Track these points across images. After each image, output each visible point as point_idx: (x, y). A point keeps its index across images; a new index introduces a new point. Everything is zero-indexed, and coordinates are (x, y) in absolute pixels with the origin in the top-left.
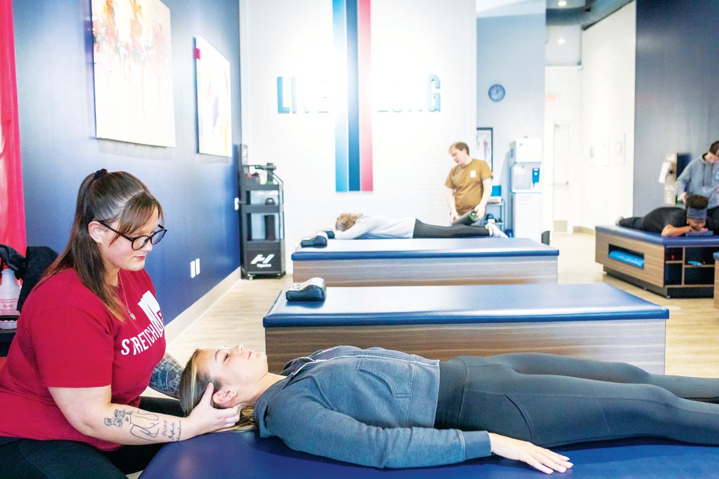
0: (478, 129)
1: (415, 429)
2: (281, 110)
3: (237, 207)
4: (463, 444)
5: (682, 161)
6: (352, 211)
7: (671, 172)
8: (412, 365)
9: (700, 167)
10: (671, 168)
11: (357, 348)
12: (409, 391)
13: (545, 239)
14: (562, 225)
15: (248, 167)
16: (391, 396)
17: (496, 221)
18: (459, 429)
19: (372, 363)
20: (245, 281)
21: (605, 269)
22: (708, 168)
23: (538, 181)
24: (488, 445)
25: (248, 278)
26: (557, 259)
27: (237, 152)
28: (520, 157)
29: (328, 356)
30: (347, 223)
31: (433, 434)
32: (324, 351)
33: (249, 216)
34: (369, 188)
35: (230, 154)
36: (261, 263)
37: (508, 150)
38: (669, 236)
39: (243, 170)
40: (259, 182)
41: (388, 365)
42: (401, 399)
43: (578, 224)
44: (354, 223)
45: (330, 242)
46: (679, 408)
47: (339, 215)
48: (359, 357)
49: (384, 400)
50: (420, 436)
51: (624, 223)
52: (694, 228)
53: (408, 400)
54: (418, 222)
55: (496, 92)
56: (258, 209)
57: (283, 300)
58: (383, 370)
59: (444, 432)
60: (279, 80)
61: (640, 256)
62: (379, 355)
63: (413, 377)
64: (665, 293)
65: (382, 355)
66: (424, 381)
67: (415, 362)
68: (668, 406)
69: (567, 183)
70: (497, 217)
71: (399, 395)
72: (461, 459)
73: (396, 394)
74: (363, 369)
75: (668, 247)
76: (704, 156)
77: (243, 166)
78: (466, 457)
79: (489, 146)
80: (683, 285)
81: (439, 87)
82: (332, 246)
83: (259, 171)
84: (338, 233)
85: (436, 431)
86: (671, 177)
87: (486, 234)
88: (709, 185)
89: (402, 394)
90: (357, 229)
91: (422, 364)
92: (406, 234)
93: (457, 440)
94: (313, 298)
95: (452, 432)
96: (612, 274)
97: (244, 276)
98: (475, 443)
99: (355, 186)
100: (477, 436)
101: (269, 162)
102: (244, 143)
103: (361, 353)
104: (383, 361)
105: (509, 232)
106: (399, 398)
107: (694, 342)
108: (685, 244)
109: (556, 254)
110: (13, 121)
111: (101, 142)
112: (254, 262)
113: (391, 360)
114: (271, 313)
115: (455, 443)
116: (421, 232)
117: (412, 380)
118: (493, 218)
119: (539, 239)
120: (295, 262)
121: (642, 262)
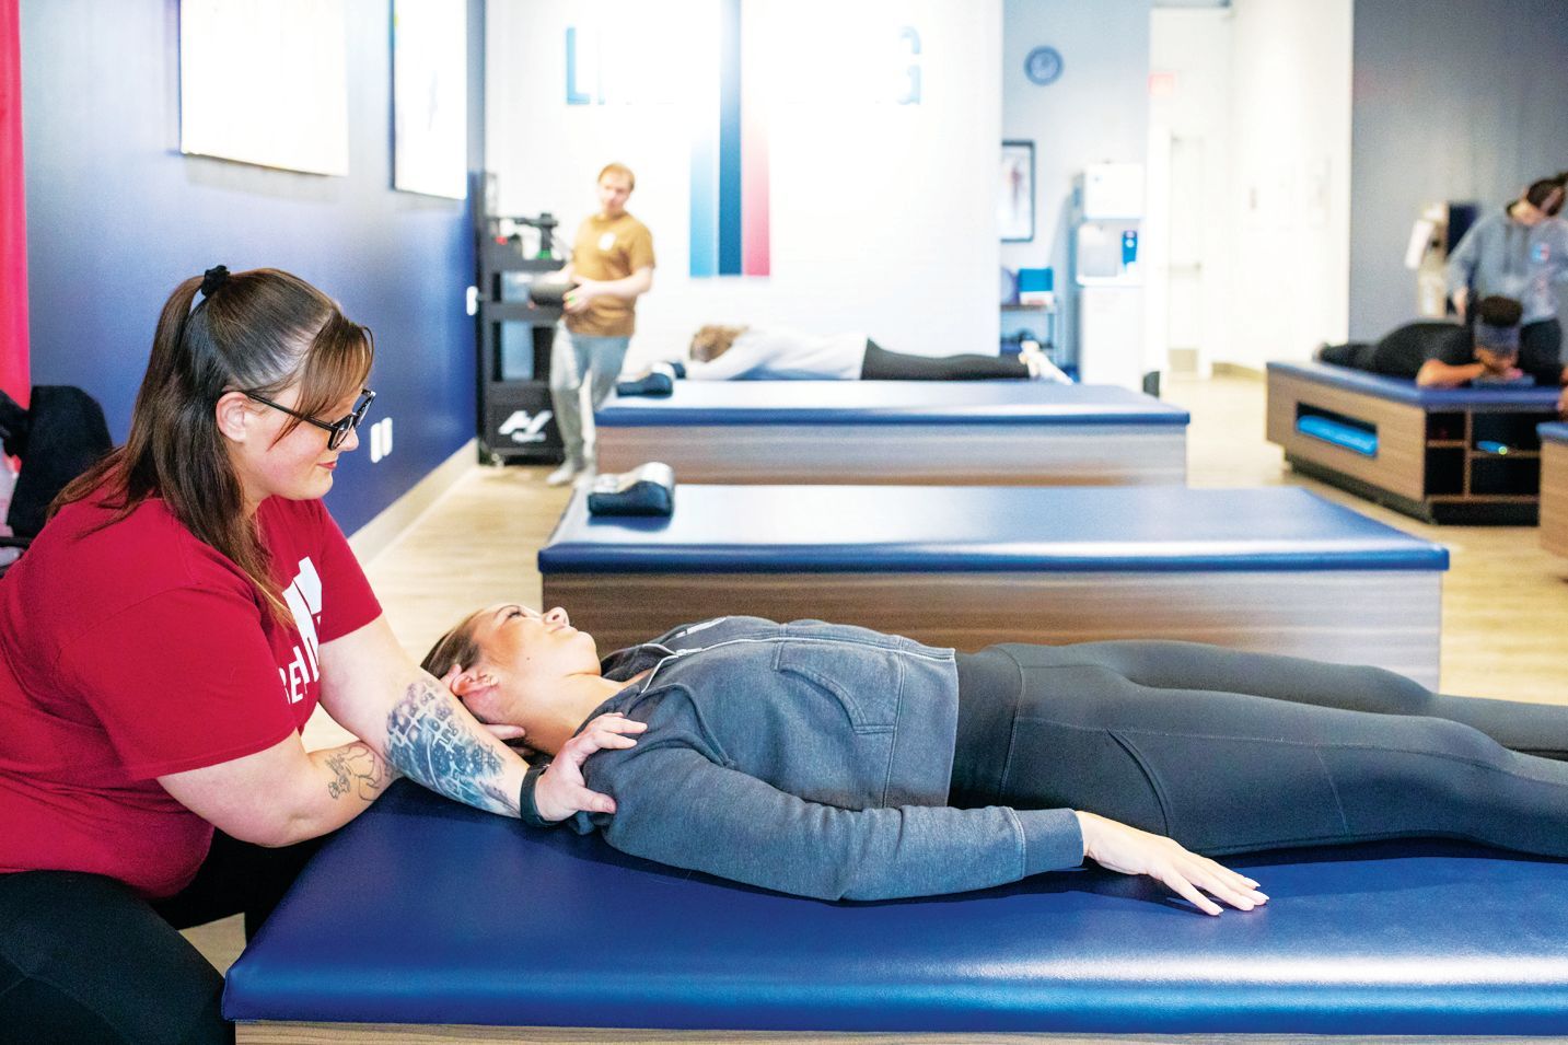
0: (1006, 144)
1: (909, 810)
2: (573, 99)
3: (472, 309)
4: (1022, 840)
5: (1460, 220)
6: (725, 319)
7: (1435, 244)
8: (896, 658)
9: (1499, 233)
10: (1435, 237)
11: (768, 621)
12: (890, 716)
13: (1150, 385)
14: (1185, 359)
15: (497, 220)
16: (851, 730)
17: (1042, 347)
18: (1008, 805)
19: (803, 655)
20: (486, 471)
21: (1288, 457)
22: (1517, 236)
23: (1133, 259)
24: (1075, 839)
25: (492, 464)
26: (1184, 433)
27: (477, 186)
28: (1093, 207)
29: (704, 639)
30: (713, 345)
31: (950, 820)
32: (692, 630)
33: (497, 328)
34: (762, 269)
35: (460, 192)
36: (522, 430)
37: (1065, 190)
38: (1436, 387)
39: (486, 228)
40: (521, 254)
41: (842, 656)
42: (872, 738)
43: (1225, 357)
44: (729, 345)
45: (678, 385)
46: (1505, 773)
47: (697, 328)
48: (777, 642)
49: (835, 740)
50: (922, 826)
51: (1329, 356)
52: (1493, 370)
53: (888, 739)
54: (871, 347)
55: (1042, 64)
56: (518, 313)
57: (581, 511)
58: (833, 672)
59: (974, 813)
60: (570, 33)
61: (1369, 429)
62: (819, 636)
63: (898, 686)
64: (1427, 512)
65: (827, 637)
66: (924, 693)
67: (901, 652)
68: (1482, 767)
69: (1198, 267)
70: (1043, 336)
71: (868, 728)
72: (1017, 874)
73: (862, 724)
74: (788, 666)
75: (1434, 409)
76: (1509, 209)
77: (487, 220)
78: (1027, 870)
79: (1026, 182)
80: (1467, 497)
81: (917, 51)
82: (684, 397)
83: (523, 230)
84: (693, 368)
85: (956, 811)
86: (1435, 256)
87: (1022, 375)
88: (1521, 272)
89: (876, 725)
90: (734, 360)
91: (916, 658)
92: (842, 370)
93: (1006, 832)
94: (646, 508)
95: (993, 812)
96: (1303, 469)
97: (484, 459)
98: (1048, 838)
99: (730, 263)
100: (1049, 820)
101: (547, 211)
102: (491, 167)
103: (779, 633)
104: (829, 648)
105: (1072, 369)
106: (868, 734)
107: (1496, 625)
108: (1471, 402)
109: (1183, 420)
110: (9, 115)
111: (191, 162)
112: (506, 429)
113: (846, 647)
114: (557, 540)
115: (1005, 839)
116: (878, 366)
117: (897, 692)
118: (1032, 339)
119: (1137, 386)
120: (605, 430)
121: (1372, 442)
